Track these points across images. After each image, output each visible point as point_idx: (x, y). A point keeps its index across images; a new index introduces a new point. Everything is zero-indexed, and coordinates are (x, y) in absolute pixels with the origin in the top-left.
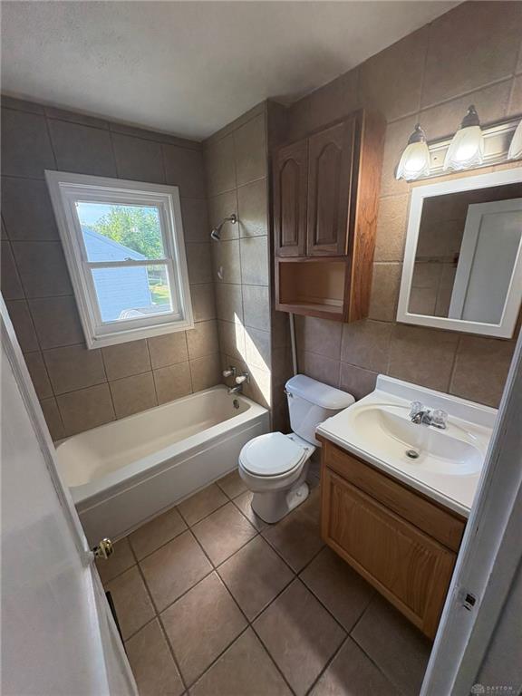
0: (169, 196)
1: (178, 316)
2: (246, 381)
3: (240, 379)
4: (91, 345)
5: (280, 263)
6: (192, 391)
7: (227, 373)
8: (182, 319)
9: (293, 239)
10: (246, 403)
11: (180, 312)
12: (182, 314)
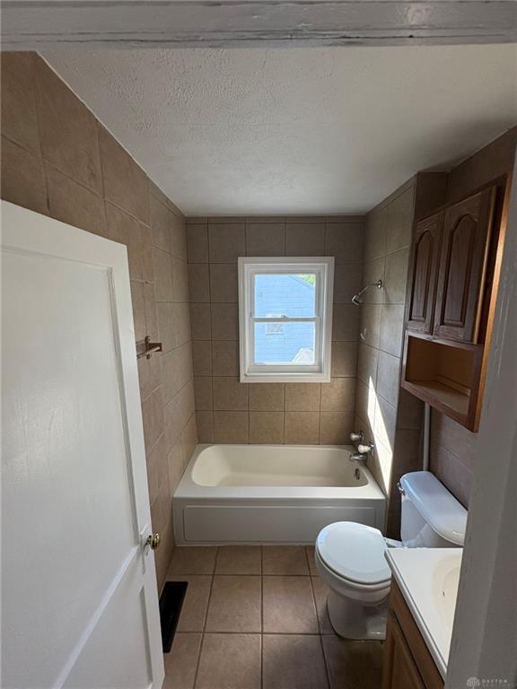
0: (326, 265)
1: (317, 368)
2: (370, 452)
3: (363, 449)
4: (243, 379)
5: (410, 337)
6: (319, 442)
7: (354, 437)
8: (320, 371)
9: (421, 315)
10: (365, 478)
11: (320, 364)
12: (321, 367)
